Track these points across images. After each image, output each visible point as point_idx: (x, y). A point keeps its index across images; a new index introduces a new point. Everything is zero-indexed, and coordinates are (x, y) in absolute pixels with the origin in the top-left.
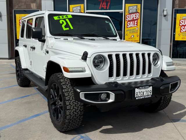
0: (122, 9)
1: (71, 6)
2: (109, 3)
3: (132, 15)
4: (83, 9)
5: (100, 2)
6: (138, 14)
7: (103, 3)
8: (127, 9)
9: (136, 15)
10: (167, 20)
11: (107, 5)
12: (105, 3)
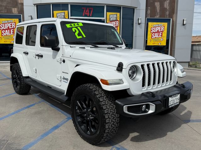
0: (104, 17)
1: (55, 12)
2: (92, 11)
3: (113, 22)
4: (67, 15)
5: (84, 9)
6: (118, 22)
7: (87, 11)
8: (108, 17)
9: (116, 23)
10: (141, 28)
11: (90, 13)
12: (88, 11)
